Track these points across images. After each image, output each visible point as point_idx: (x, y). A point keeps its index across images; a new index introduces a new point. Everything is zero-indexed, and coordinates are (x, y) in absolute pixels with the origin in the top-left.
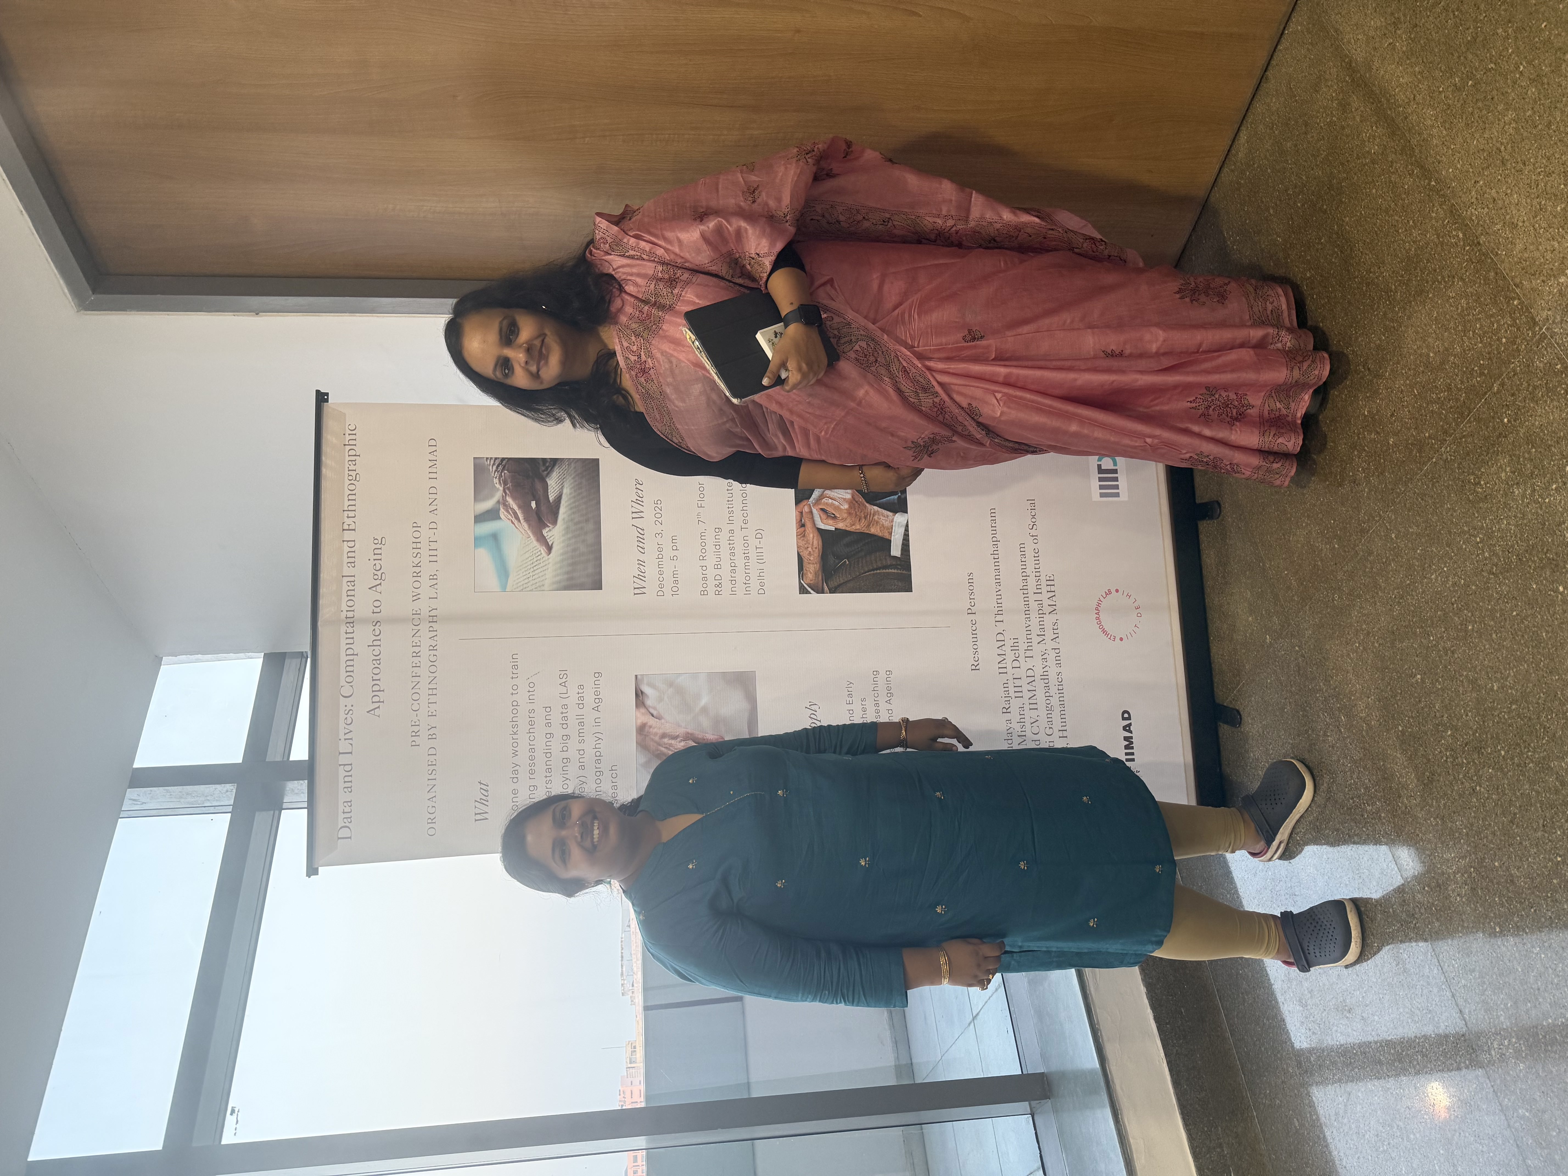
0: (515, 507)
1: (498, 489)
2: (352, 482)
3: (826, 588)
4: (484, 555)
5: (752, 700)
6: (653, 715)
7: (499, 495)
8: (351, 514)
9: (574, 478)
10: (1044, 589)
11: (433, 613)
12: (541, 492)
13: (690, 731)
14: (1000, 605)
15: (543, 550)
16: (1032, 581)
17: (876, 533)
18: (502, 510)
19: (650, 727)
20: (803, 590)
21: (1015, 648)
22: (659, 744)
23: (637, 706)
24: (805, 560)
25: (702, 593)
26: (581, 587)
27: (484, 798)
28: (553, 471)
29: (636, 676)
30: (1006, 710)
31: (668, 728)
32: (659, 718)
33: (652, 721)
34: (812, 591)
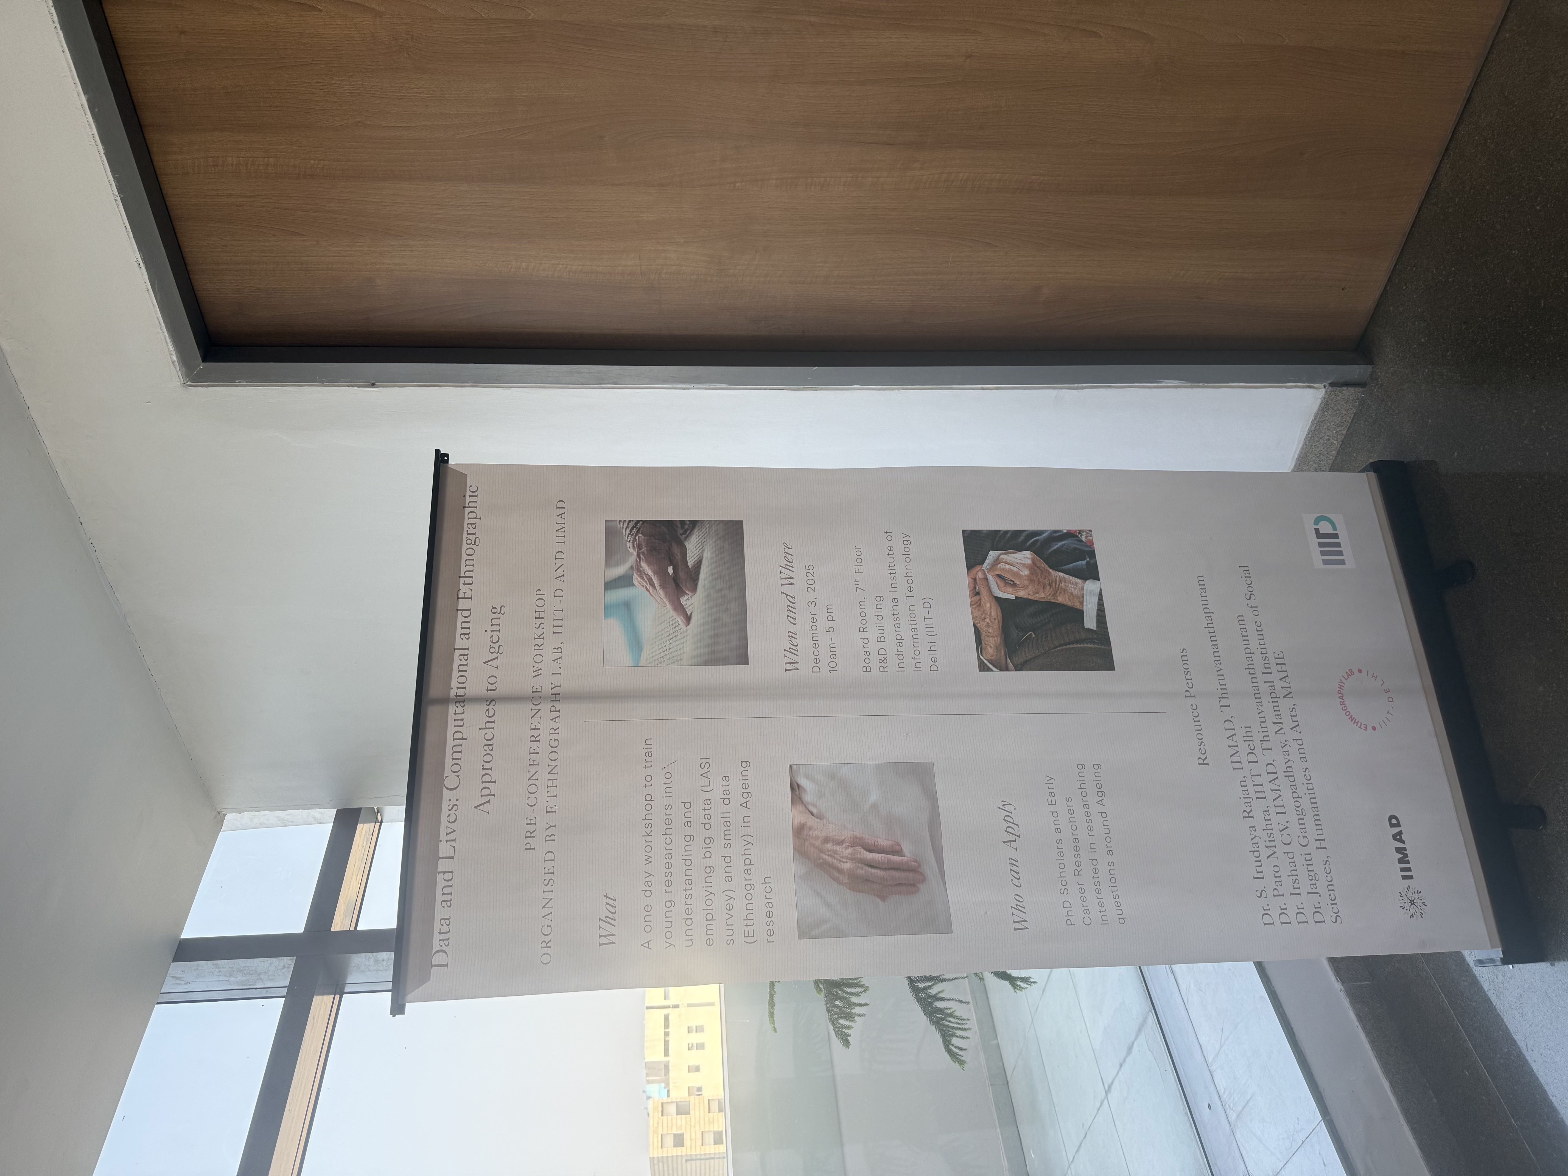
0: (650, 573)
1: (631, 554)
2: (471, 546)
3: (1010, 665)
4: (615, 628)
5: (932, 797)
6: (812, 814)
7: (632, 559)
8: (468, 581)
9: (715, 542)
10: (1274, 668)
11: (555, 691)
12: (678, 557)
13: (858, 835)
14: (1224, 687)
15: (680, 620)
16: (1258, 659)
17: (1065, 603)
18: (635, 575)
19: (810, 828)
20: (983, 667)
21: (1248, 738)
22: (821, 851)
23: (793, 802)
24: (983, 633)
25: (865, 670)
26: (725, 662)
27: (611, 915)
28: (693, 534)
29: (791, 766)
30: (1248, 815)
31: (832, 831)
32: (820, 817)
33: (811, 821)
34: (994, 669)
